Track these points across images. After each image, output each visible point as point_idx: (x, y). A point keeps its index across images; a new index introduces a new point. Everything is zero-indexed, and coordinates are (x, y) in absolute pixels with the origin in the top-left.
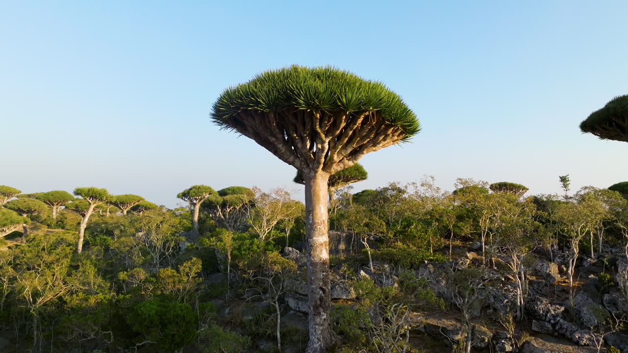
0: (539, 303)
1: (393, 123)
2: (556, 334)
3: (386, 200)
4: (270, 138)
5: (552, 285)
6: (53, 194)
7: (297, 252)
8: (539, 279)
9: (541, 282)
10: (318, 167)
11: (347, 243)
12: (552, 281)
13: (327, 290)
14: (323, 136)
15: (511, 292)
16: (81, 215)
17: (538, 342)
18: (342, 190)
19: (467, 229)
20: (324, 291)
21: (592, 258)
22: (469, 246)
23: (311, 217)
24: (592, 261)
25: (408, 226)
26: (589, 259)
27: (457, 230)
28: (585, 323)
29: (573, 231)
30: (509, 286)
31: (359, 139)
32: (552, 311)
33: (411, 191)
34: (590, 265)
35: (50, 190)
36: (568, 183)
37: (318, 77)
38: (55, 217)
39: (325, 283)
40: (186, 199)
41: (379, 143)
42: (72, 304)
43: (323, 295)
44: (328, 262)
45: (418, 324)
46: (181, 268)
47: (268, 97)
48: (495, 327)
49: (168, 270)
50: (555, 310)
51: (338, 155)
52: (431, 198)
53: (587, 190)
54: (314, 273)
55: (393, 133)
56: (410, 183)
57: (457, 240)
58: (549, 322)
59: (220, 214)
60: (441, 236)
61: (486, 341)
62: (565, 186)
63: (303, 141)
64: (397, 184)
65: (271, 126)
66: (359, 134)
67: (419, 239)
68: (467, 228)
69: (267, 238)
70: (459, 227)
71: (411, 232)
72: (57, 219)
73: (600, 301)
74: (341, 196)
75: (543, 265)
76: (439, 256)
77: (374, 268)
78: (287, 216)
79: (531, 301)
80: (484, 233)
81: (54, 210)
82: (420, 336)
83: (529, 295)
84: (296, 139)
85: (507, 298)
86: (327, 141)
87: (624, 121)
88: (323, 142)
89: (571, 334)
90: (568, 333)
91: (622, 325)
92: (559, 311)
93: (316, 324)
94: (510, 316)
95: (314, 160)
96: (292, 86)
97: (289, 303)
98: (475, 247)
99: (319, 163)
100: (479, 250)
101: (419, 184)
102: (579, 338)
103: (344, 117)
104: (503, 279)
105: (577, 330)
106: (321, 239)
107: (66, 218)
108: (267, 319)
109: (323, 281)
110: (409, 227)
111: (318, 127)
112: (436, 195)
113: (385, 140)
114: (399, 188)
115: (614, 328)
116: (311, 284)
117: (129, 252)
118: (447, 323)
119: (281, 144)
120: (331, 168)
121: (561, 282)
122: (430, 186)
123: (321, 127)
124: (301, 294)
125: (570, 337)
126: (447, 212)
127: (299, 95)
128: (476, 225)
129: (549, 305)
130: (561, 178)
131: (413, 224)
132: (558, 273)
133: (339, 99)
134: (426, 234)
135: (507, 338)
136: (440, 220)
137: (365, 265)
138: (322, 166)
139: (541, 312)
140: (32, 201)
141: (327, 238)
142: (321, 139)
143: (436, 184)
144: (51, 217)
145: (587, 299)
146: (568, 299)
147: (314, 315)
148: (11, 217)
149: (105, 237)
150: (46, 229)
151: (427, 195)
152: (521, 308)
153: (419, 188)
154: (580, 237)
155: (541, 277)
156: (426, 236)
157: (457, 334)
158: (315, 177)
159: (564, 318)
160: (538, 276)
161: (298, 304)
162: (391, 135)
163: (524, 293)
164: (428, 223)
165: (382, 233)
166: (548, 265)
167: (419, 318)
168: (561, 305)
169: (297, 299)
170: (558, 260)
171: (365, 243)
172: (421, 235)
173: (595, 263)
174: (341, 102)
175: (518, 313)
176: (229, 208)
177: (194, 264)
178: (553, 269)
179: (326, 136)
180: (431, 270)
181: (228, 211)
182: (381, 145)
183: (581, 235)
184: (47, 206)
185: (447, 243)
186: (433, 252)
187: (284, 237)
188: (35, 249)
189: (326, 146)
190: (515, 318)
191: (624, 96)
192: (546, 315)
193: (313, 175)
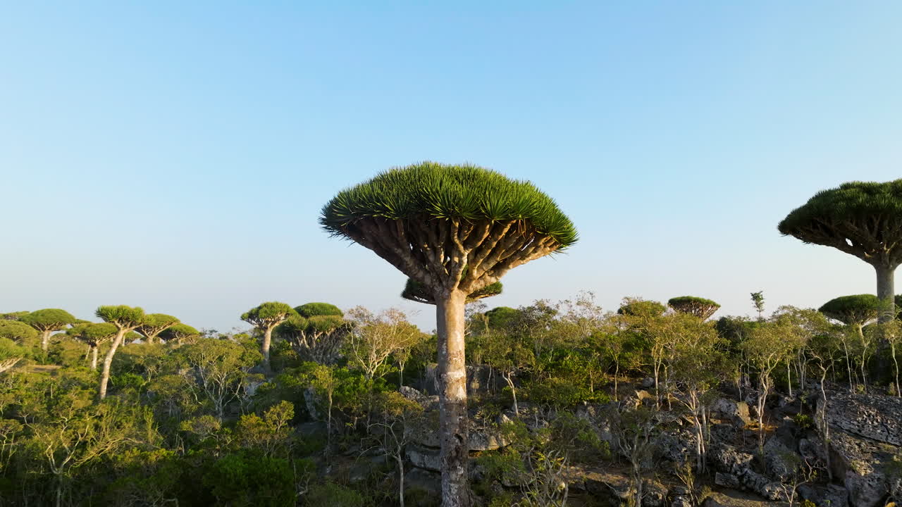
0: (723, 451)
1: (546, 231)
2: (743, 488)
3: (531, 323)
4: (396, 249)
5: (740, 431)
6: (43, 313)
7: (416, 393)
8: (724, 423)
9: (727, 427)
10: (454, 285)
11: (481, 380)
12: (740, 425)
13: (465, 439)
14: (461, 248)
15: (690, 439)
16: (89, 344)
17: (721, 497)
18: (472, 310)
19: (636, 362)
20: (460, 439)
21: (789, 397)
22: (639, 383)
23: (444, 347)
24: (790, 400)
25: (562, 356)
26: (786, 398)
27: (624, 363)
28: (777, 474)
29: (761, 362)
30: (688, 431)
31: (504, 251)
32: (738, 460)
33: (563, 311)
34: (788, 404)
35: (40, 309)
36: (762, 301)
37: (456, 179)
38: (45, 348)
39: (462, 429)
40: (253, 322)
41: (528, 256)
42: (123, 463)
43: (459, 444)
44: (466, 402)
45: (576, 480)
46: (268, 415)
47: (398, 202)
48: (670, 483)
49: (251, 417)
50: (741, 459)
51: (477, 270)
52: (590, 319)
53: (786, 311)
54: (448, 416)
55: (545, 244)
56: (563, 300)
57: (624, 376)
58: (735, 473)
59: (304, 342)
60: (603, 370)
61: (661, 498)
62: (758, 306)
63: (436, 253)
64: (545, 302)
65: (398, 236)
66: (505, 245)
67: (576, 373)
68: (636, 359)
69: (377, 374)
70: (625, 358)
71: (566, 365)
72: (49, 350)
73: (796, 448)
74: (471, 317)
75: (730, 406)
76: (601, 396)
77: (519, 412)
78: (402, 345)
79: (713, 450)
80: (657, 365)
81: (45, 337)
82: (579, 495)
83: (712, 442)
84: (427, 250)
85: (685, 446)
86: (466, 254)
87: (830, 221)
88: (461, 255)
89: (760, 488)
90: (757, 487)
91: (815, 473)
92: (746, 460)
93: (451, 481)
94: (688, 467)
95: (449, 276)
96: (426, 189)
97: (412, 459)
98: (647, 384)
99: (455, 280)
100: (650, 388)
101: (574, 303)
102: (769, 491)
103: (488, 226)
104: (681, 424)
105: (768, 483)
106: (457, 373)
107: (62, 349)
108: (383, 480)
109: (460, 427)
110: (563, 359)
111: (456, 237)
112: (597, 316)
113: (536, 252)
114: (548, 307)
115: (807, 477)
116: (445, 430)
117: (176, 396)
118: (612, 478)
119: (407, 256)
120: (469, 286)
121: (752, 427)
122: (589, 305)
123: (459, 237)
124: (426, 447)
125: (759, 491)
126: (610, 339)
127: (435, 201)
128: (648, 358)
129: (736, 453)
130: (752, 295)
131: (567, 355)
132: (749, 416)
133: (482, 205)
134: (585, 367)
135: (685, 494)
136: (602, 350)
137: (508, 408)
138: (458, 284)
139: (726, 462)
140: (15, 324)
141: (465, 372)
142: (460, 251)
143: (595, 303)
144: (40, 347)
145: (780, 446)
146: (757, 445)
147: (449, 469)
148: (7, 348)
149: (133, 376)
150: (35, 366)
151: (585, 316)
152: (702, 459)
153: (574, 307)
154: (770, 369)
155: (728, 420)
156: (585, 370)
157: (625, 490)
158: (449, 297)
159: (753, 468)
160: (725, 419)
161: (423, 459)
162: (542, 247)
163: (705, 440)
164: (587, 354)
165: (529, 366)
166: (736, 405)
167: (579, 473)
168: (749, 453)
169: (422, 452)
170: (749, 399)
171: (509, 380)
172: (578, 368)
173: (793, 402)
174: (485, 209)
175: (699, 464)
176: (317, 334)
177: (284, 409)
178: (742, 410)
179: (465, 248)
180: (591, 413)
181: (316, 338)
182: (530, 258)
183: (771, 366)
184: (35, 331)
185: (612, 379)
186: (594, 391)
187: (396, 373)
188: (36, 394)
189: (465, 260)
190: (694, 470)
191: (830, 191)
192: (732, 466)
193: (447, 294)
